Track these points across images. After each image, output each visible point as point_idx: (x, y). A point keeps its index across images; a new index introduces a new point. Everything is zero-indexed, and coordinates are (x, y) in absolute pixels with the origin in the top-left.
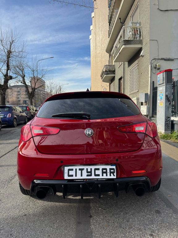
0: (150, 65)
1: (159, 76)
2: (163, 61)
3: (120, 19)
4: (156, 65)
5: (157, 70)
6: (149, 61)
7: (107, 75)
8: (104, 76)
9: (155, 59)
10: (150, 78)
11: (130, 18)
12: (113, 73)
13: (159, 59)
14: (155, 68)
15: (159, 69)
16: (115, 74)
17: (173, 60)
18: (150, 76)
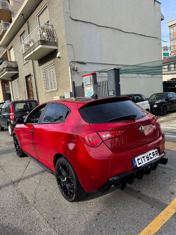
0: (69, 67)
1: (85, 78)
2: (78, 64)
3: (23, 14)
4: (74, 67)
5: (75, 72)
6: (68, 63)
7: (9, 72)
8: (4, 72)
9: (72, 62)
10: (70, 79)
11: (36, 17)
12: (16, 70)
13: (75, 62)
14: (74, 70)
15: (76, 71)
16: (18, 71)
17: (85, 64)
18: (70, 77)
